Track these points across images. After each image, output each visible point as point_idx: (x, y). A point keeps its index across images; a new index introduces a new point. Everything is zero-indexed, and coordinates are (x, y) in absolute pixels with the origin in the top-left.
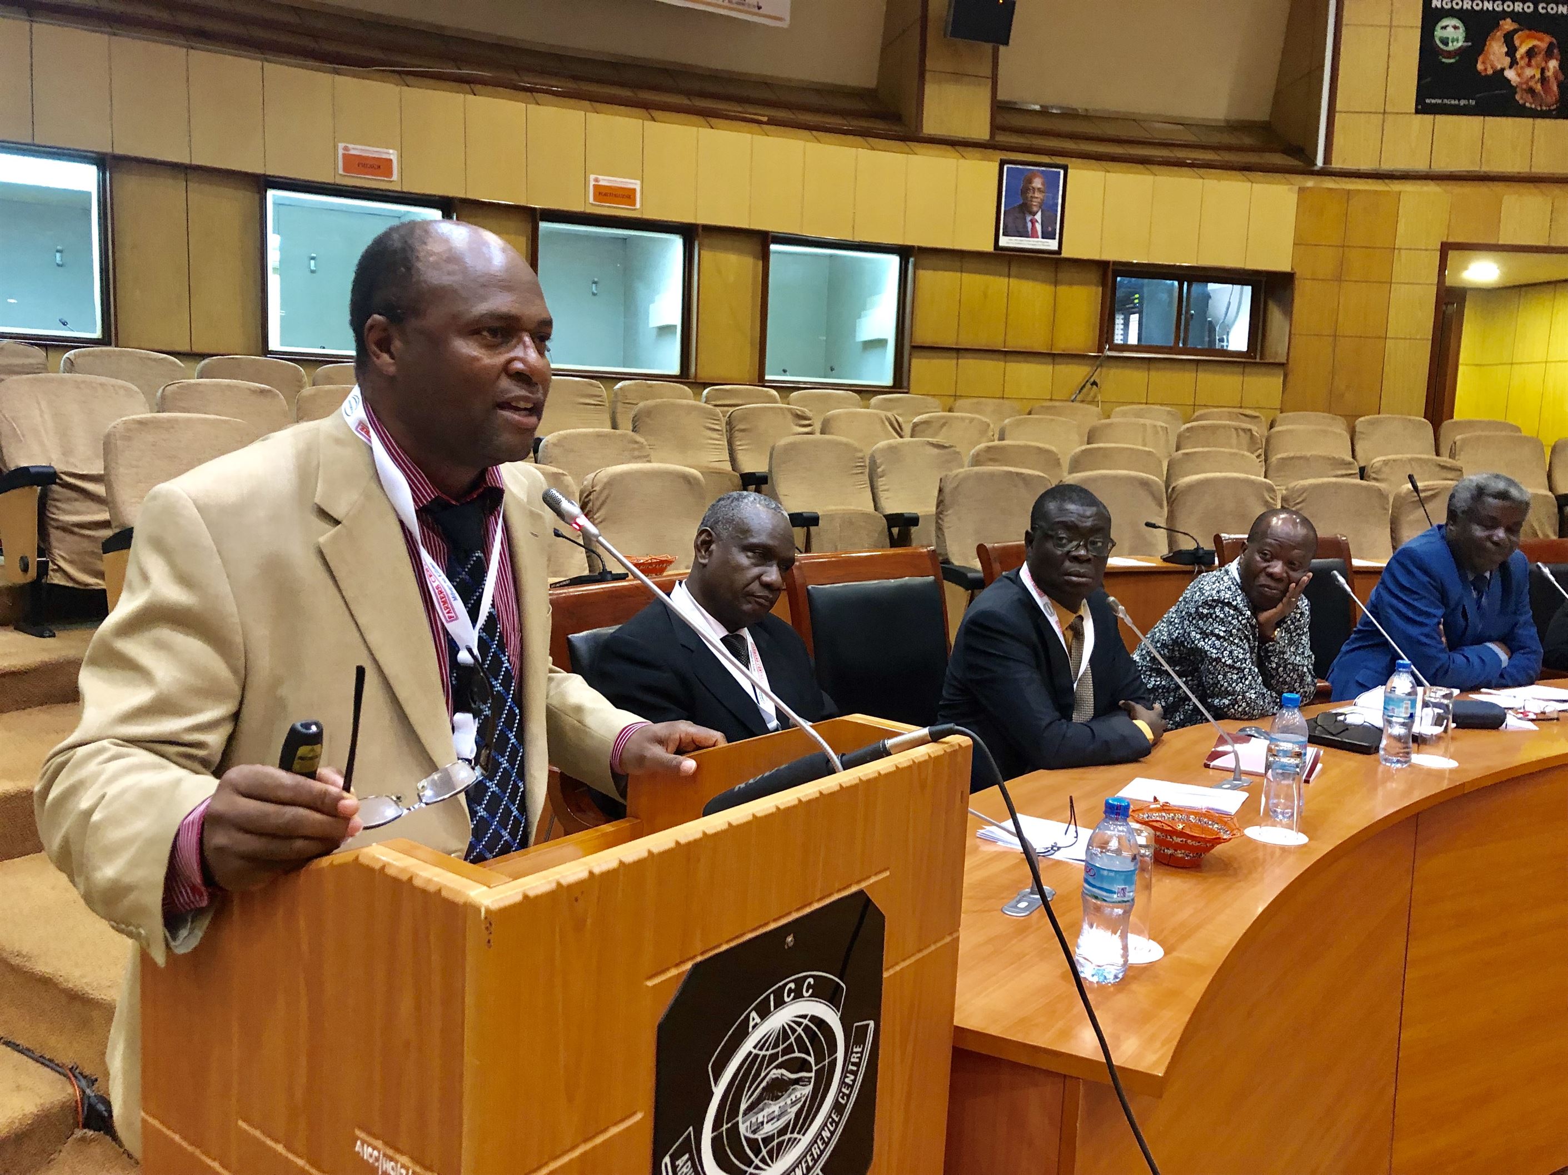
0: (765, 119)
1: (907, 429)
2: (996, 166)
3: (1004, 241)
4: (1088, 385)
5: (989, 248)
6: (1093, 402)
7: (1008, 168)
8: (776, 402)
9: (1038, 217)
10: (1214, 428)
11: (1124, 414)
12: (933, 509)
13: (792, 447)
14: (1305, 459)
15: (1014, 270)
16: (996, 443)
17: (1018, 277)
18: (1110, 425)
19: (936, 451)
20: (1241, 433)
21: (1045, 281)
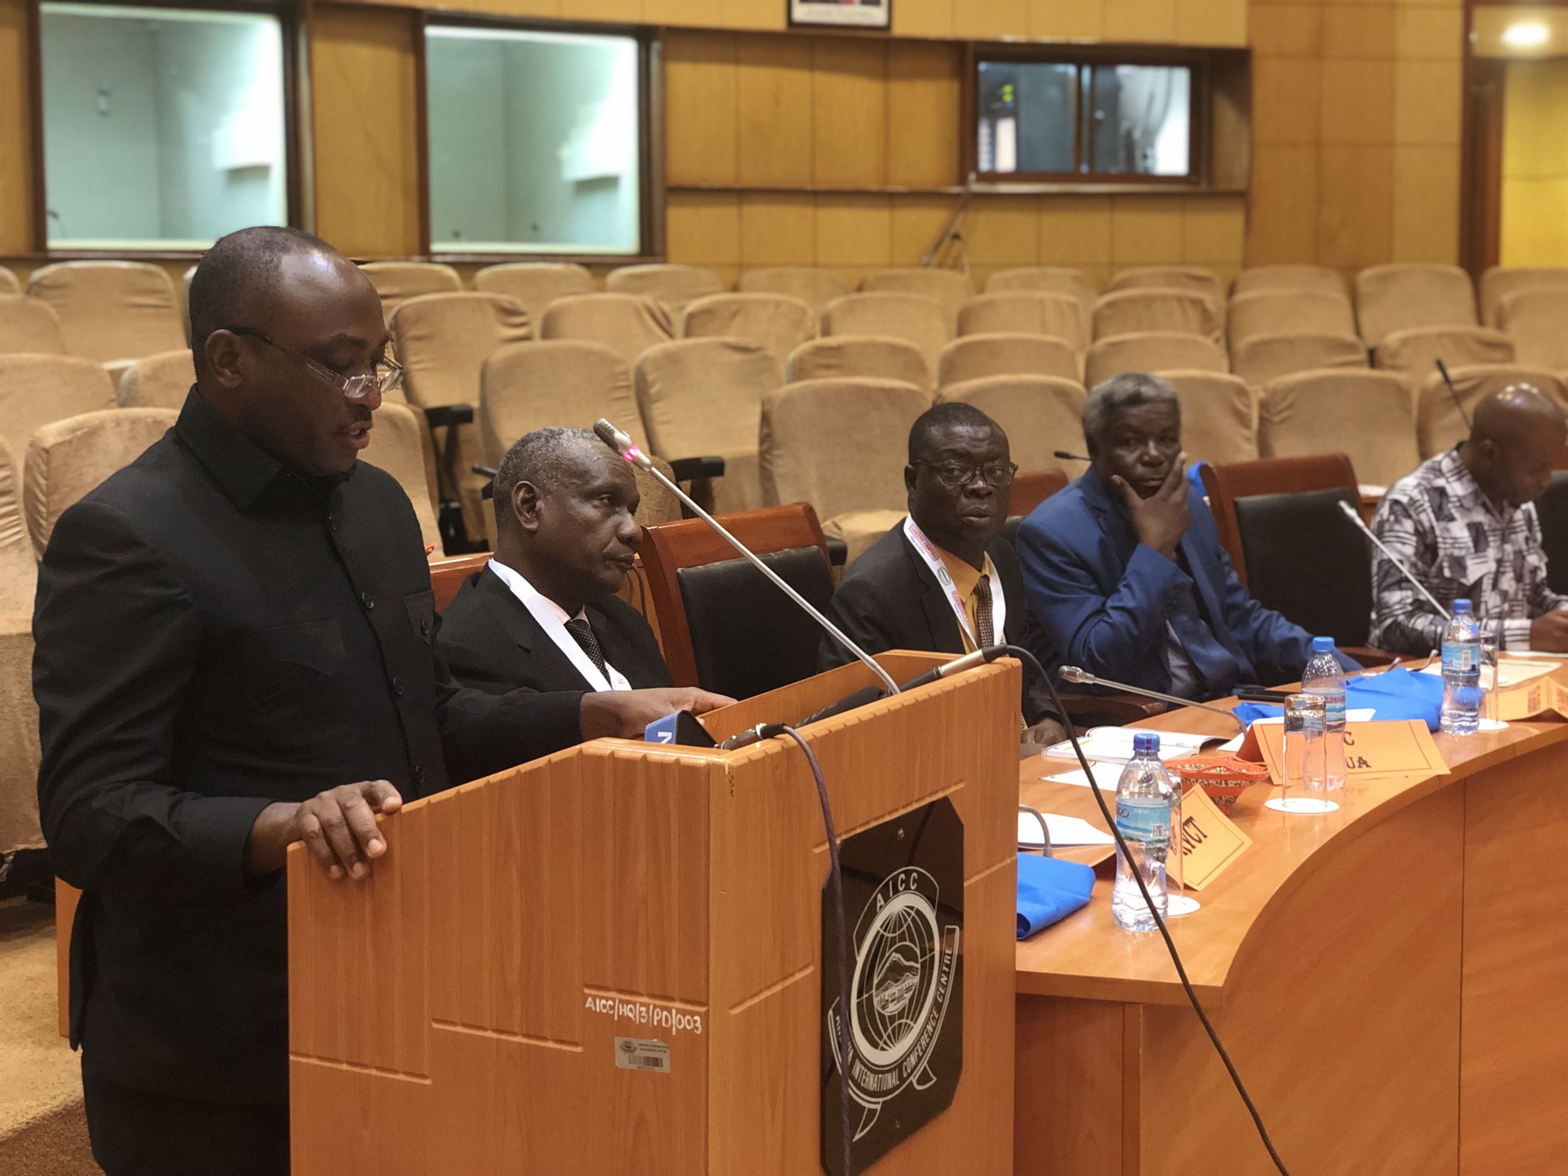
1: (678, 323)
3: (801, 12)
4: (947, 241)
5: (779, 24)
6: (956, 266)
8: (452, 289)
10: (1148, 301)
11: (1007, 284)
12: (752, 446)
13: (514, 366)
14: (1288, 342)
15: (820, 58)
16: (820, 341)
18: (990, 304)
19: (737, 357)
20: (1187, 305)
21: (870, 74)
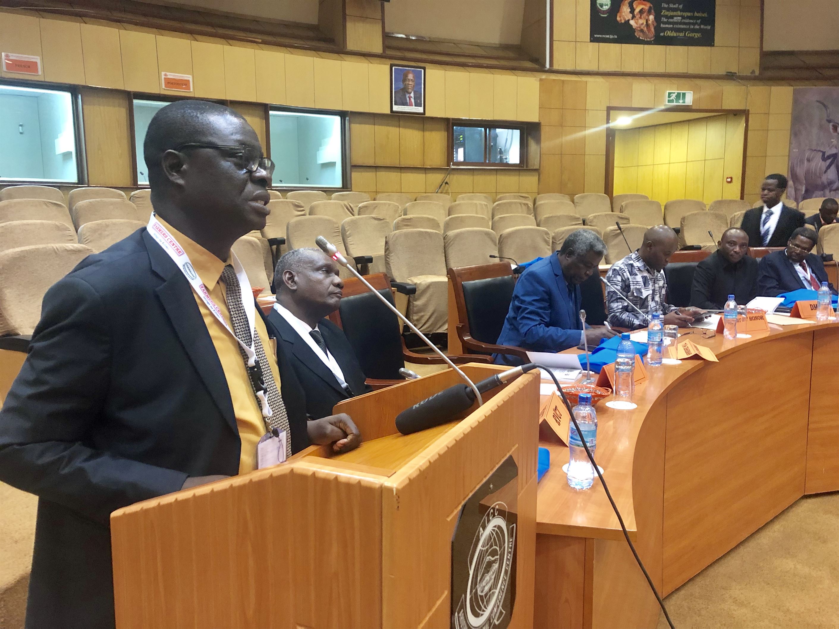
0: (260, 41)
1: (356, 211)
2: (388, 67)
3: (396, 108)
4: (444, 184)
5: (388, 112)
6: (447, 193)
7: (395, 68)
8: (280, 198)
9: (412, 95)
10: (510, 204)
11: (463, 199)
14: (558, 217)
15: (401, 123)
16: (403, 217)
17: (405, 127)
18: (459, 205)
19: (376, 222)
20: (523, 205)
21: (418, 129)
